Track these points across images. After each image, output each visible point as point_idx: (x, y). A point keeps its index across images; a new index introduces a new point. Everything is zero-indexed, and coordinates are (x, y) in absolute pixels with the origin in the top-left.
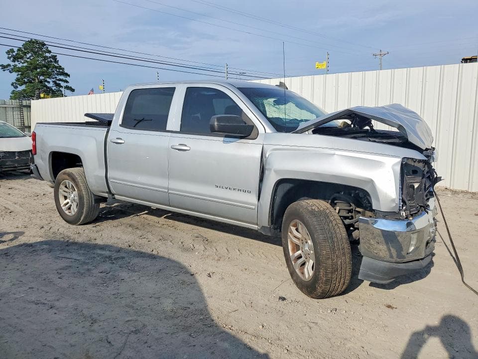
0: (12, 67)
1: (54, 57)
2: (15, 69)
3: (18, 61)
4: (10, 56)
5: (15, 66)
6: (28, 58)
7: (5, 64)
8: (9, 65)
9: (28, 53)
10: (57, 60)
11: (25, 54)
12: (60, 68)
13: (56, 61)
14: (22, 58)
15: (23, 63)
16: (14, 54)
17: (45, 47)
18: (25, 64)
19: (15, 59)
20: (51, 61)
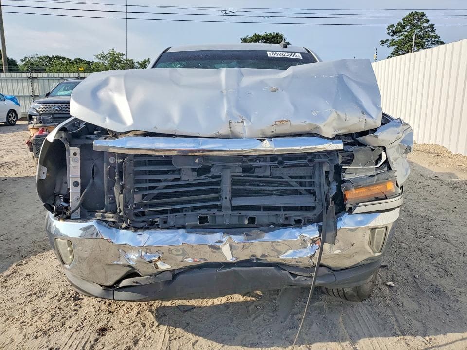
0: (390, 41)
1: (432, 27)
2: (393, 43)
3: (397, 35)
4: (390, 31)
5: (392, 41)
6: (405, 31)
7: (384, 40)
8: (387, 40)
9: (407, 25)
10: (435, 29)
11: (403, 27)
12: (436, 37)
13: (433, 31)
14: (400, 31)
15: (400, 37)
16: (394, 29)
17: (424, 17)
18: (401, 38)
19: (394, 33)
20: (428, 31)
